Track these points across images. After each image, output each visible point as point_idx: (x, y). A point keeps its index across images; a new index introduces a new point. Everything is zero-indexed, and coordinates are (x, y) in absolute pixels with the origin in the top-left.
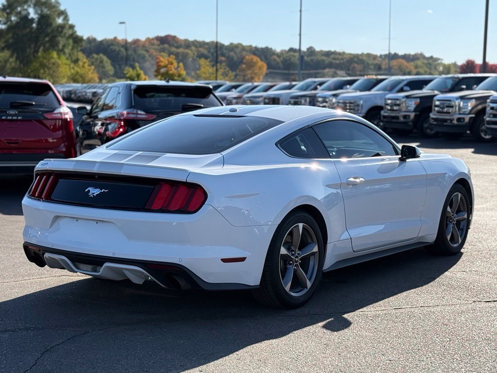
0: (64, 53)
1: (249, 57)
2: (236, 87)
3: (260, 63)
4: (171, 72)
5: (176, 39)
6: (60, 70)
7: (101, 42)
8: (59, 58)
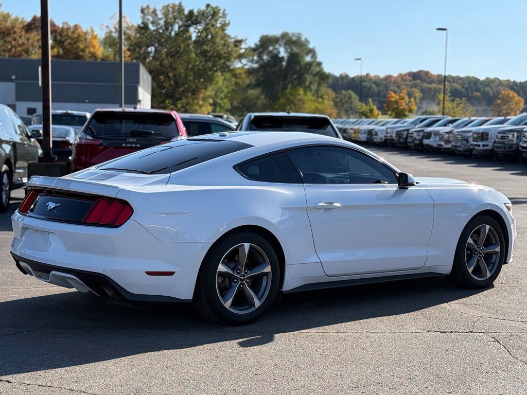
0: (311, 90)
1: (505, 92)
2: (452, 122)
3: (517, 98)
4: (402, 107)
5: (429, 74)
6: (306, 106)
7: (353, 79)
8: (305, 94)
